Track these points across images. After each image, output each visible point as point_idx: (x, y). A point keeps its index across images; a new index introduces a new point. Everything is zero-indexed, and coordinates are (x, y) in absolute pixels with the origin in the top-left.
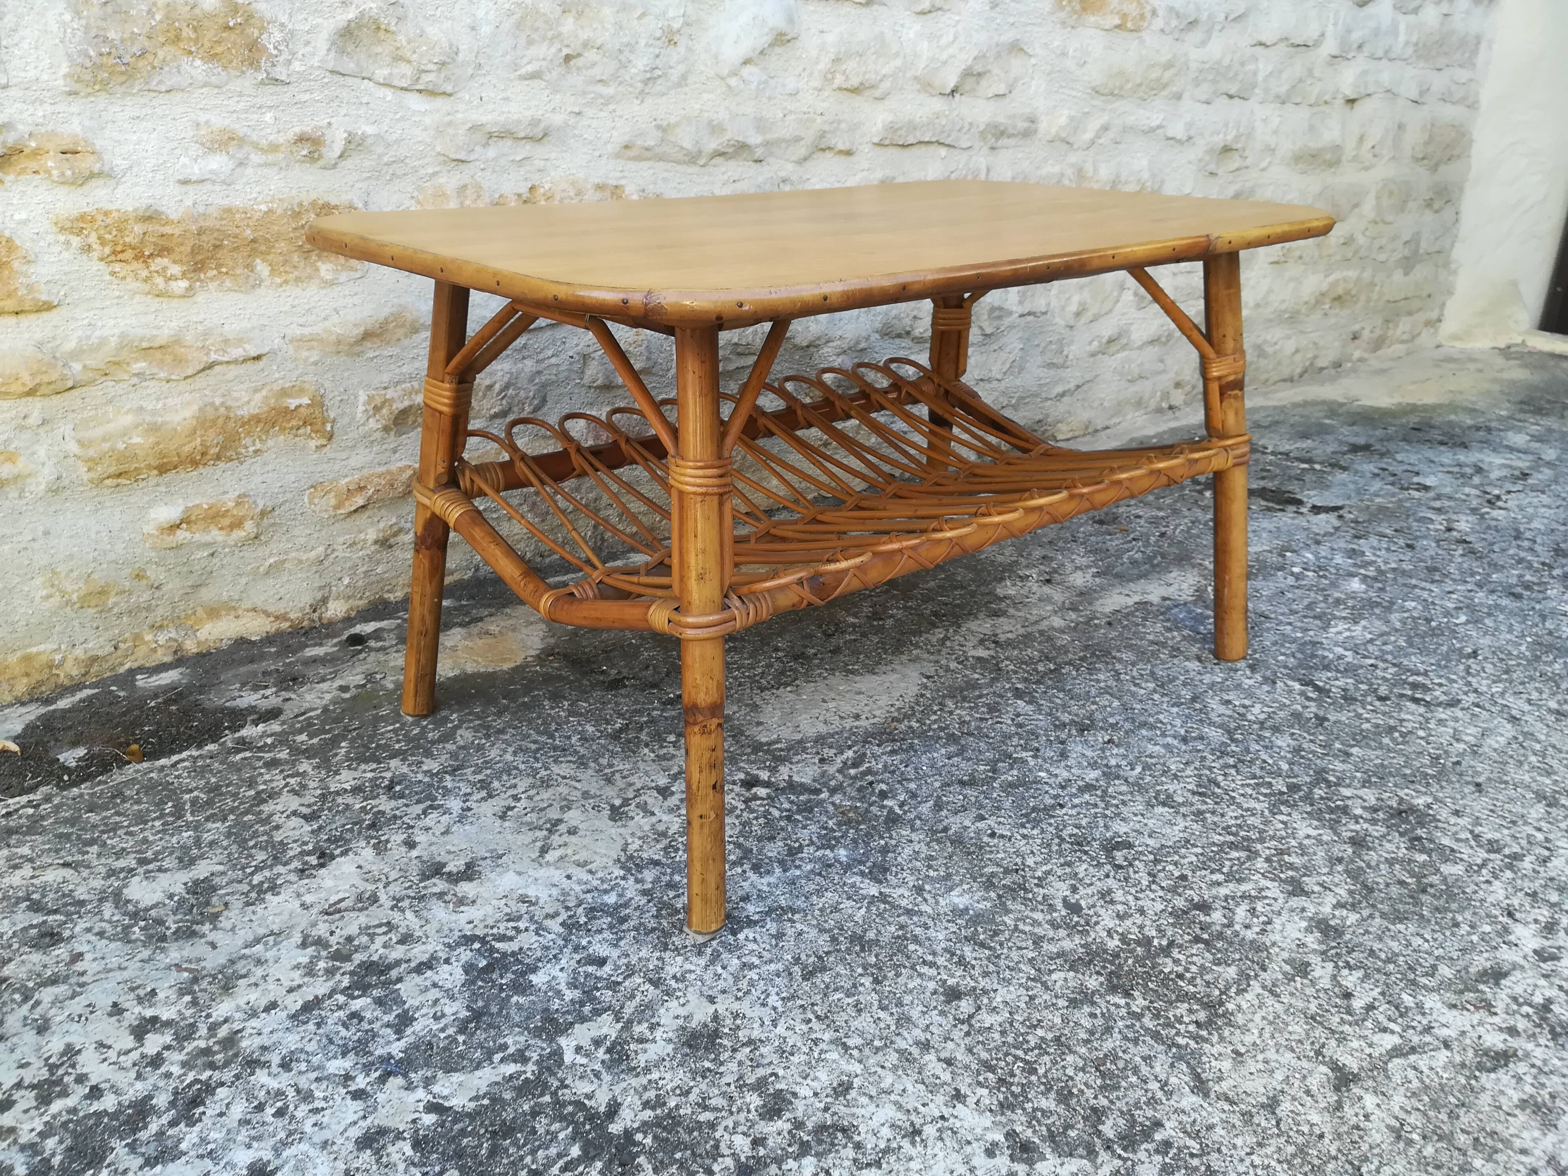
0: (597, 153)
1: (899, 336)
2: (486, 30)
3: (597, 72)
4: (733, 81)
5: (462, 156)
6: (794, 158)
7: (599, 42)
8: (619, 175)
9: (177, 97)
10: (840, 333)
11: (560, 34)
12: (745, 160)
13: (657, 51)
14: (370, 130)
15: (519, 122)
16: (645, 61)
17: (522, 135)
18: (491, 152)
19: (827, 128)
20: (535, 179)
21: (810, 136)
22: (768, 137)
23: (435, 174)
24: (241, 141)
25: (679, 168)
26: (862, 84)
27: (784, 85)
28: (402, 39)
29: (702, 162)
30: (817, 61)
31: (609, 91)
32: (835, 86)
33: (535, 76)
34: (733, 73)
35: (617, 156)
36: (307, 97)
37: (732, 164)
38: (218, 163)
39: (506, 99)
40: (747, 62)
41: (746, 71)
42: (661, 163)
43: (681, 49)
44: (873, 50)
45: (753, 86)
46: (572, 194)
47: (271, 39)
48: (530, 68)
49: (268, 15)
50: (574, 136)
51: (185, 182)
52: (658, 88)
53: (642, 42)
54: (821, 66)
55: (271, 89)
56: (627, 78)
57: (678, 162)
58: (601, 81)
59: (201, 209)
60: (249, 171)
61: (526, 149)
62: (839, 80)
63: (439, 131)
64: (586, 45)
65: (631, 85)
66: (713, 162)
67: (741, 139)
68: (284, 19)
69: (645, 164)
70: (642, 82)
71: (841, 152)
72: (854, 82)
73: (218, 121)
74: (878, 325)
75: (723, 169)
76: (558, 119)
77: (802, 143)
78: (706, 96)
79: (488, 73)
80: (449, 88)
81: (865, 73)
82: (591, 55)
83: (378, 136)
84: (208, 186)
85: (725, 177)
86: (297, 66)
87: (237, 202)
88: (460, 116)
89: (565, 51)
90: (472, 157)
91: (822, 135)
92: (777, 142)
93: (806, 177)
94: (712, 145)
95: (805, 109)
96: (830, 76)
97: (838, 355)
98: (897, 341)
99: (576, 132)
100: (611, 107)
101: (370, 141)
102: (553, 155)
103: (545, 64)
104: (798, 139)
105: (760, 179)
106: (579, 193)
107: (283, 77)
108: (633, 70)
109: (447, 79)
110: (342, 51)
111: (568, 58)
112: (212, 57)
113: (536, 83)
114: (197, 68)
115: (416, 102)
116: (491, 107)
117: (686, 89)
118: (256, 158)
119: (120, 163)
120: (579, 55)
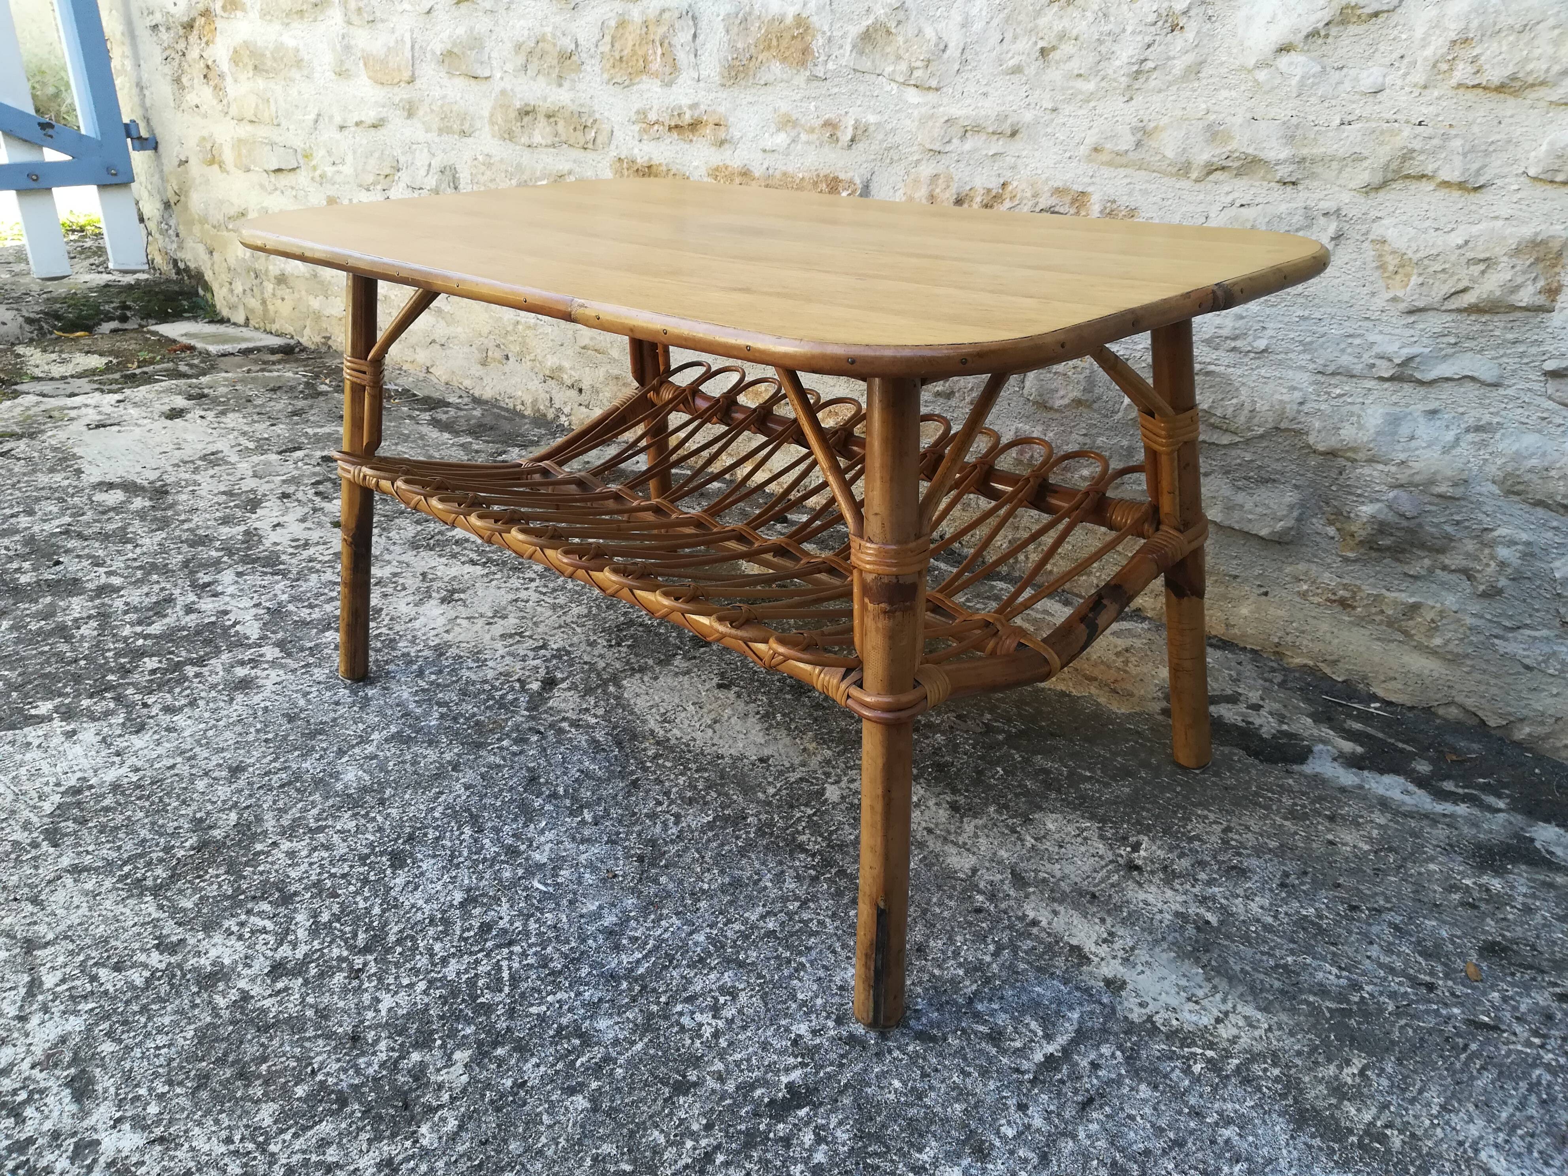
0: (1068, 155)
1: (1539, 503)
2: (978, 26)
3: (1074, 66)
4: (1262, 75)
5: (937, 146)
6: (1352, 185)
7: (1074, 33)
8: (1087, 180)
9: (769, 89)
10: (1402, 456)
11: (1036, 26)
12: (1263, 178)
13: (1148, 39)
14: (872, 119)
15: (987, 117)
16: (1130, 52)
17: (990, 130)
18: (968, 145)
19: (1417, 145)
20: (1007, 175)
21: (1383, 153)
22: (1305, 151)
23: (918, 161)
24: (795, 123)
25: (1165, 180)
26: (1514, 78)
27: (1356, 79)
28: (900, 40)
29: (1194, 175)
30: (1425, 43)
31: (1091, 86)
32: (1454, 82)
33: (1017, 70)
34: (1261, 65)
35: (1089, 159)
36: (836, 90)
37: (1242, 183)
38: (781, 139)
39: (985, 94)
40: (1284, 49)
41: (1284, 61)
42: (1143, 173)
43: (1190, 35)
44: (1551, 22)
45: (1294, 82)
46: (1029, 195)
47: (818, 43)
48: (1011, 63)
49: (817, 25)
50: (1047, 135)
51: (765, 151)
52: (1152, 83)
53: (1129, 29)
54: (1429, 52)
55: (815, 84)
56: (1110, 71)
57: (1164, 173)
58: (1079, 75)
59: (771, 171)
60: (799, 147)
61: (997, 146)
62: (1462, 72)
63: (923, 121)
64: (1062, 36)
65: (1115, 80)
66: (1211, 177)
67: (1250, 151)
68: (826, 28)
69: (1122, 172)
70: (1128, 75)
71: (1446, 184)
72: (1494, 75)
73: (784, 107)
74: (1492, 470)
75: (1227, 188)
76: (1028, 116)
77: (1366, 164)
78: (1224, 93)
79: (975, 69)
80: (934, 84)
81: (1527, 60)
82: (1067, 48)
83: (878, 125)
84: (776, 155)
85: (1230, 198)
86: (831, 66)
87: (790, 169)
88: (941, 109)
89: (1041, 44)
90: (948, 148)
91: (1408, 155)
92: (1325, 160)
93: (1374, 214)
94: (1204, 155)
95: (1389, 115)
96: (1444, 67)
97: (1393, 487)
98: (1540, 512)
99: (1049, 130)
100: (1092, 104)
101: (872, 128)
102: (1024, 153)
103: (1024, 58)
104: (1358, 158)
105: (1283, 208)
106: (1035, 196)
107: (821, 75)
108: (1118, 63)
109: (932, 75)
110: (862, 53)
111: (1043, 52)
112: (784, 60)
113: (1015, 78)
114: (776, 67)
115: (912, 96)
116: (968, 101)
117: (1196, 84)
118: (804, 137)
119: (737, 134)
120: (1054, 48)
